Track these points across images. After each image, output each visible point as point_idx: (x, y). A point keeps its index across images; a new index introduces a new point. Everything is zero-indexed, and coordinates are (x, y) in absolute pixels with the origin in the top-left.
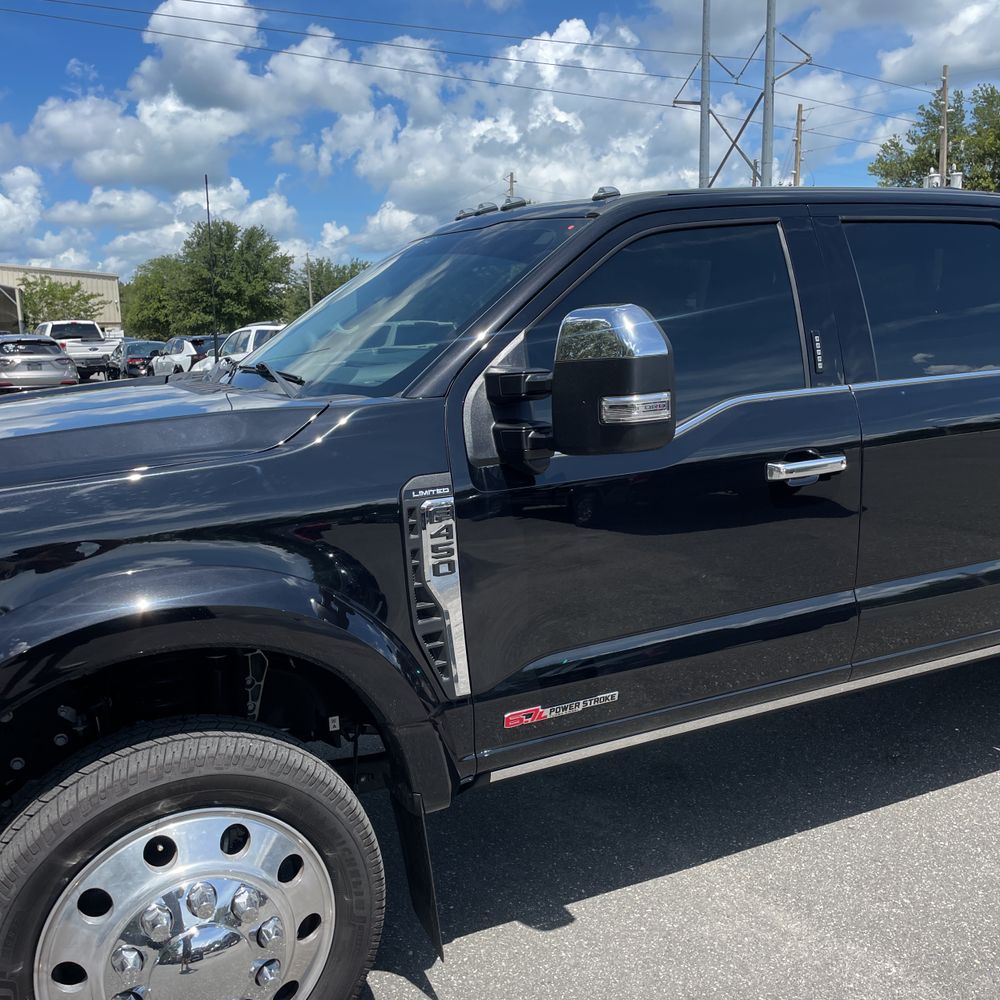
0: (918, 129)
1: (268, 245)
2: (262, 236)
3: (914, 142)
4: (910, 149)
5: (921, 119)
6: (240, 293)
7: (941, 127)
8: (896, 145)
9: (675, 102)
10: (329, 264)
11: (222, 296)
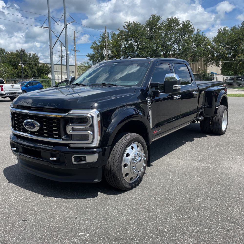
0: (100, 39)
3: (99, 42)
4: (99, 44)
5: (100, 37)
7: (106, 40)
8: (96, 43)
9: (42, 27)
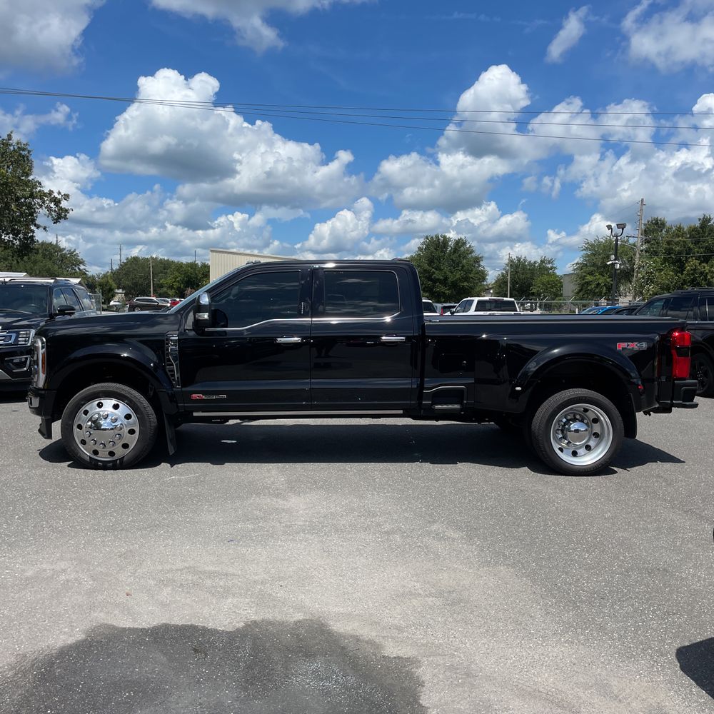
1: (468, 250)
2: (464, 244)
6: (446, 279)
10: (525, 261)
11: (435, 281)
